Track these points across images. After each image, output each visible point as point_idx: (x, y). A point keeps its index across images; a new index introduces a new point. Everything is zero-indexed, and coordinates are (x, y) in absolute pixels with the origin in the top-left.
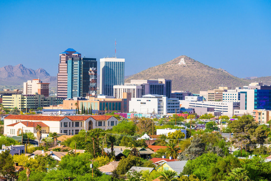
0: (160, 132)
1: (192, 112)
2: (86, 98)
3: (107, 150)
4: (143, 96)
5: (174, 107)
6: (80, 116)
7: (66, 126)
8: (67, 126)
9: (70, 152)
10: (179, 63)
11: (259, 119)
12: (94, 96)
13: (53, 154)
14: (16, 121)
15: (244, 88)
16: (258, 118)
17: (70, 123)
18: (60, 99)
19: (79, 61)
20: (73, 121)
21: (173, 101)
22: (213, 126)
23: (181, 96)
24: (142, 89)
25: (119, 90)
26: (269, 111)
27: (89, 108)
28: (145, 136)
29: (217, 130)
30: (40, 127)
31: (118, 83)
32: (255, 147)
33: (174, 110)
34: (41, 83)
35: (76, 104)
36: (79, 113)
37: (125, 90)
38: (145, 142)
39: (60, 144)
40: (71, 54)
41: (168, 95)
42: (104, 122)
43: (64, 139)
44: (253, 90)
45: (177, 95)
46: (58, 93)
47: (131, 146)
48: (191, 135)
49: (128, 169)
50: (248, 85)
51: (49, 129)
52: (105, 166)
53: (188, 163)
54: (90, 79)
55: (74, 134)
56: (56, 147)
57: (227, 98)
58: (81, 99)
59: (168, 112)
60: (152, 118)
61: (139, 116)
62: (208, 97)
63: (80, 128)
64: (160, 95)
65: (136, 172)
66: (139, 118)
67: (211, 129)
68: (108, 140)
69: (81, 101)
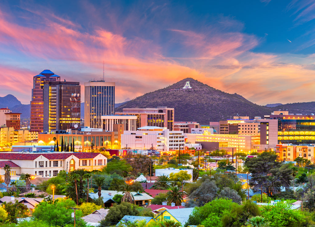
0: (160, 172)
1: (199, 148)
2: (67, 131)
3: (94, 196)
4: (138, 128)
5: (177, 141)
6: (59, 154)
7: (42, 166)
8: (43, 166)
9: (47, 199)
10: (184, 88)
12: (77, 129)
13: (25, 201)
15: (265, 118)
16: (283, 154)
17: (46, 162)
18: (35, 132)
19: (58, 86)
20: (51, 160)
21: (176, 134)
22: (227, 165)
23: (186, 128)
24: (137, 120)
25: (109, 122)
26: (296, 146)
27: (71, 144)
28: (142, 178)
29: (232, 170)
30: (9, 168)
31: (107, 112)
32: (279, 190)
33: (177, 145)
34: (11, 113)
35: (55, 139)
36: (58, 150)
37: (116, 122)
38: (140, 185)
39: (34, 189)
40: (48, 78)
41: (170, 127)
42: (90, 160)
43: (40, 182)
44: (277, 120)
45: (181, 126)
46: (32, 125)
47: (123, 190)
48: (198, 176)
49: (119, 219)
50: (270, 114)
51: (20, 170)
52: (91, 215)
53: (195, 210)
54: (72, 107)
55: (52, 176)
56: (29, 193)
57: (244, 130)
58: (61, 132)
59: (170, 148)
60: (149, 156)
61: (133, 154)
62: (220, 129)
63: (59, 169)
64: (160, 126)
65: (129, 222)
66: (134, 156)
67: (224, 168)
68: (94, 183)
69: (61, 135)
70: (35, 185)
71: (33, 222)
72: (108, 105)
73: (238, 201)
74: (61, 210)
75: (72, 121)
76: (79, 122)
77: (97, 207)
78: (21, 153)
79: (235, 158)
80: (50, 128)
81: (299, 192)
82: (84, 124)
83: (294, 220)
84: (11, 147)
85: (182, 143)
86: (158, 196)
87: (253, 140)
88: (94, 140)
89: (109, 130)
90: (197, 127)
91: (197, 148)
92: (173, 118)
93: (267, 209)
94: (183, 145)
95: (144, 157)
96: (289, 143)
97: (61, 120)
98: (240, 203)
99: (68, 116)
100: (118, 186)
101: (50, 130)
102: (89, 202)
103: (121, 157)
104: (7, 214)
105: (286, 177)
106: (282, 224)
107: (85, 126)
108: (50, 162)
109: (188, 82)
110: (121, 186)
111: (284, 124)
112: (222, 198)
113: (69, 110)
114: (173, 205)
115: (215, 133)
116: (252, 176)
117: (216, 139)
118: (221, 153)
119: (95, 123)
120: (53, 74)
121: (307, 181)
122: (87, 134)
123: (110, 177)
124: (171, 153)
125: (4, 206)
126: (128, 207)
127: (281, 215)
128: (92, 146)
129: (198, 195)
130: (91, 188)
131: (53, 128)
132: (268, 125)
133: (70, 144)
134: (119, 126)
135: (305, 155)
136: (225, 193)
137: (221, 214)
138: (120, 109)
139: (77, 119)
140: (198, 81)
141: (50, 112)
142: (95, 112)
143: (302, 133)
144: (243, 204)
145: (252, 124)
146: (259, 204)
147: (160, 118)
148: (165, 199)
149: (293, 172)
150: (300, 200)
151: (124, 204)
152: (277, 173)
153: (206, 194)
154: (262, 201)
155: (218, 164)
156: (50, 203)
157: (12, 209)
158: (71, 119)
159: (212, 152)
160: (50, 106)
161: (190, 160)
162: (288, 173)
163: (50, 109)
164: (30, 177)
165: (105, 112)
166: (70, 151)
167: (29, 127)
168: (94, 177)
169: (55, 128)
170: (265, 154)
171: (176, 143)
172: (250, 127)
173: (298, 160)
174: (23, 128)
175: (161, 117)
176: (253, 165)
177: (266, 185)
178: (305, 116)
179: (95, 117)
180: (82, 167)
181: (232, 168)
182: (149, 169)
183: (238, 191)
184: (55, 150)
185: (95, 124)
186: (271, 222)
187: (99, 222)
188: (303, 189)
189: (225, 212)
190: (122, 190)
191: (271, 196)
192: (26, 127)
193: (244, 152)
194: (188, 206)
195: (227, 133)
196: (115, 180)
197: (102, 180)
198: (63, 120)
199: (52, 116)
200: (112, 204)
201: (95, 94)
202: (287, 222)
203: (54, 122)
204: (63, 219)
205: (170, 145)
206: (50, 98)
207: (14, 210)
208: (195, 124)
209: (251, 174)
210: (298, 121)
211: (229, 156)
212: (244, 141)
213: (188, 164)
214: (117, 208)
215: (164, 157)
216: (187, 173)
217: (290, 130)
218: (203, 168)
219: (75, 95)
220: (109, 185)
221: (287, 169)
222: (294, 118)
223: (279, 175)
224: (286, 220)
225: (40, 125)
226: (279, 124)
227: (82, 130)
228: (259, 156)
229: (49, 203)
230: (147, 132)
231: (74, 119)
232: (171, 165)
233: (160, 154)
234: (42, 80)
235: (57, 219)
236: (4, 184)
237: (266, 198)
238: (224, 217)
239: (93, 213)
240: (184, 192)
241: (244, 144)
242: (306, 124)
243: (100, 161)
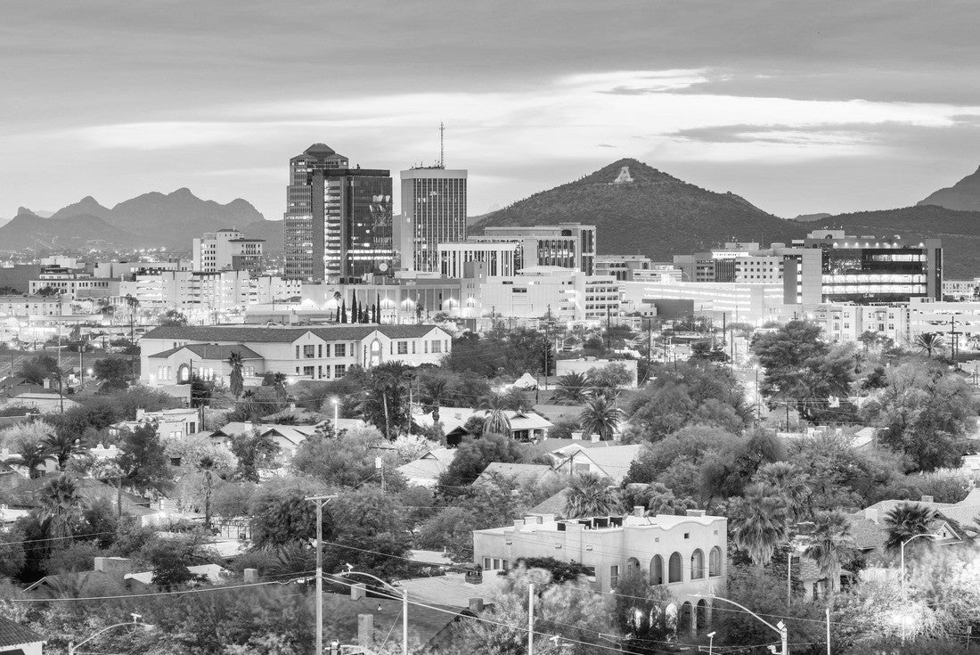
0: (564, 368)
1: (651, 313)
2: (364, 278)
3: (422, 418)
4: (518, 271)
5: (603, 299)
6: (347, 329)
7: (310, 356)
8: (313, 356)
9: (322, 427)
10: (618, 180)
11: (837, 327)
12: (385, 273)
13: (274, 433)
14: (175, 344)
15: (795, 245)
16: (833, 325)
17: (320, 346)
18: (294, 281)
19: (342, 178)
20: (329, 342)
21: (601, 283)
22: (712, 350)
23: (621, 269)
24: (516, 251)
25: (454, 257)
26: (863, 306)
27: (374, 306)
28: (526, 380)
29: (723, 360)
30: (239, 359)
31: (451, 236)
32: (826, 405)
33: (603, 307)
34: (242, 240)
35: (338, 295)
36: (344, 321)
37: (471, 257)
38: (524, 396)
39: (293, 406)
40: (321, 161)
41: (587, 267)
42: (414, 342)
43: (306, 390)
44: (819, 251)
45: (612, 266)
46: (288, 265)
47: (486, 407)
48: (649, 376)
49: (479, 470)
50: (804, 237)
51: (264, 364)
52: (417, 463)
53: (643, 450)
54: (375, 225)
55: (332, 377)
56: (284, 414)
57: (749, 273)
58: (351, 281)
59: (587, 314)
60: (544, 331)
61: (507, 327)
62: (695, 271)
63: (347, 361)
64: (565, 266)
65: (501, 477)
66: (510, 330)
67: (705, 357)
68: (425, 392)
69: (351, 287)
70: (295, 397)
71: (292, 477)
72: (451, 219)
73: (736, 430)
74: (352, 451)
75: (374, 255)
76: (389, 258)
77: (431, 444)
78: (265, 327)
79: (728, 334)
80: (327, 271)
81: (869, 408)
82: (400, 262)
83: (860, 470)
84: (243, 314)
85: (613, 302)
86: (563, 420)
87: (769, 293)
88: (422, 297)
89: (454, 275)
90: (645, 266)
91: (646, 314)
92: (594, 247)
93: (800, 447)
94: (616, 306)
95: (532, 334)
96: (847, 301)
97: (349, 255)
98: (739, 434)
99: (367, 245)
100: (475, 398)
101: (326, 277)
102: (413, 433)
103: (481, 335)
104: (237, 461)
105: (841, 375)
106: (833, 479)
107: (403, 266)
108: (328, 346)
109: (626, 168)
110: (483, 397)
111: (836, 258)
112: (701, 424)
113: (368, 231)
114: (595, 438)
115: (684, 279)
116: (766, 375)
117: (687, 292)
118: (698, 323)
119: (425, 259)
120: (333, 153)
121: (887, 385)
122: (408, 284)
123: (458, 378)
124: (590, 324)
125: (229, 443)
126: (498, 444)
127: (830, 459)
128: (419, 310)
129: (648, 417)
130: (416, 401)
131: (334, 272)
132: (800, 262)
133: (370, 307)
134: (477, 265)
135: (882, 328)
136: (708, 412)
137: (699, 459)
138: (479, 228)
139: (385, 251)
140: (648, 165)
141: (326, 238)
142: (424, 236)
143: (874, 277)
144: (747, 434)
145: (765, 259)
146: (783, 435)
147: (565, 247)
148: (578, 427)
149: (855, 363)
150: (870, 426)
151: (489, 438)
152: (820, 368)
153: (667, 414)
154: (789, 427)
155: (693, 347)
156: (329, 436)
157: (248, 450)
158: (372, 252)
159: (679, 322)
160: (326, 224)
161: (631, 339)
162: (845, 368)
163: (326, 231)
164: (284, 379)
165: (446, 236)
166: (370, 321)
167: (282, 271)
168: (424, 379)
169: (338, 272)
170: (795, 325)
171: (600, 302)
172: (760, 267)
173: (868, 338)
174: (269, 272)
175: (569, 245)
176: (767, 350)
177: (796, 393)
178: (881, 242)
179: (424, 247)
180: (396, 358)
181: (721, 356)
182: (543, 361)
183: (736, 407)
184: (338, 320)
185: (425, 262)
186: (808, 475)
187: (435, 478)
188: (877, 401)
189: (708, 453)
190: (484, 407)
191: (808, 418)
192: (276, 271)
193: (749, 322)
194: (626, 441)
195: (711, 280)
196: (470, 386)
197: (441, 385)
198: (356, 255)
199: (332, 245)
200: (464, 437)
201: (425, 196)
202: (844, 474)
203: (335, 258)
204: (359, 471)
205: (587, 308)
206: (326, 205)
207: (252, 452)
208: (641, 260)
209: (764, 370)
210: (865, 251)
211: (716, 331)
212: (748, 296)
213: (626, 348)
214: (474, 447)
215: (576, 333)
216: (625, 368)
217: (849, 271)
218: (660, 357)
219: (380, 198)
220: (455, 397)
221: (842, 358)
222: (857, 246)
223: (824, 372)
224: (841, 470)
225: (306, 265)
226: (825, 259)
227: (397, 275)
228: (781, 330)
229: (327, 437)
230: (538, 279)
231: (379, 251)
232: (590, 350)
233: (565, 328)
234: (309, 167)
235: (345, 470)
236: (230, 395)
237: (797, 421)
238: (708, 463)
239: (423, 458)
240: (619, 409)
241: (749, 303)
242: (884, 258)
243: (436, 343)
